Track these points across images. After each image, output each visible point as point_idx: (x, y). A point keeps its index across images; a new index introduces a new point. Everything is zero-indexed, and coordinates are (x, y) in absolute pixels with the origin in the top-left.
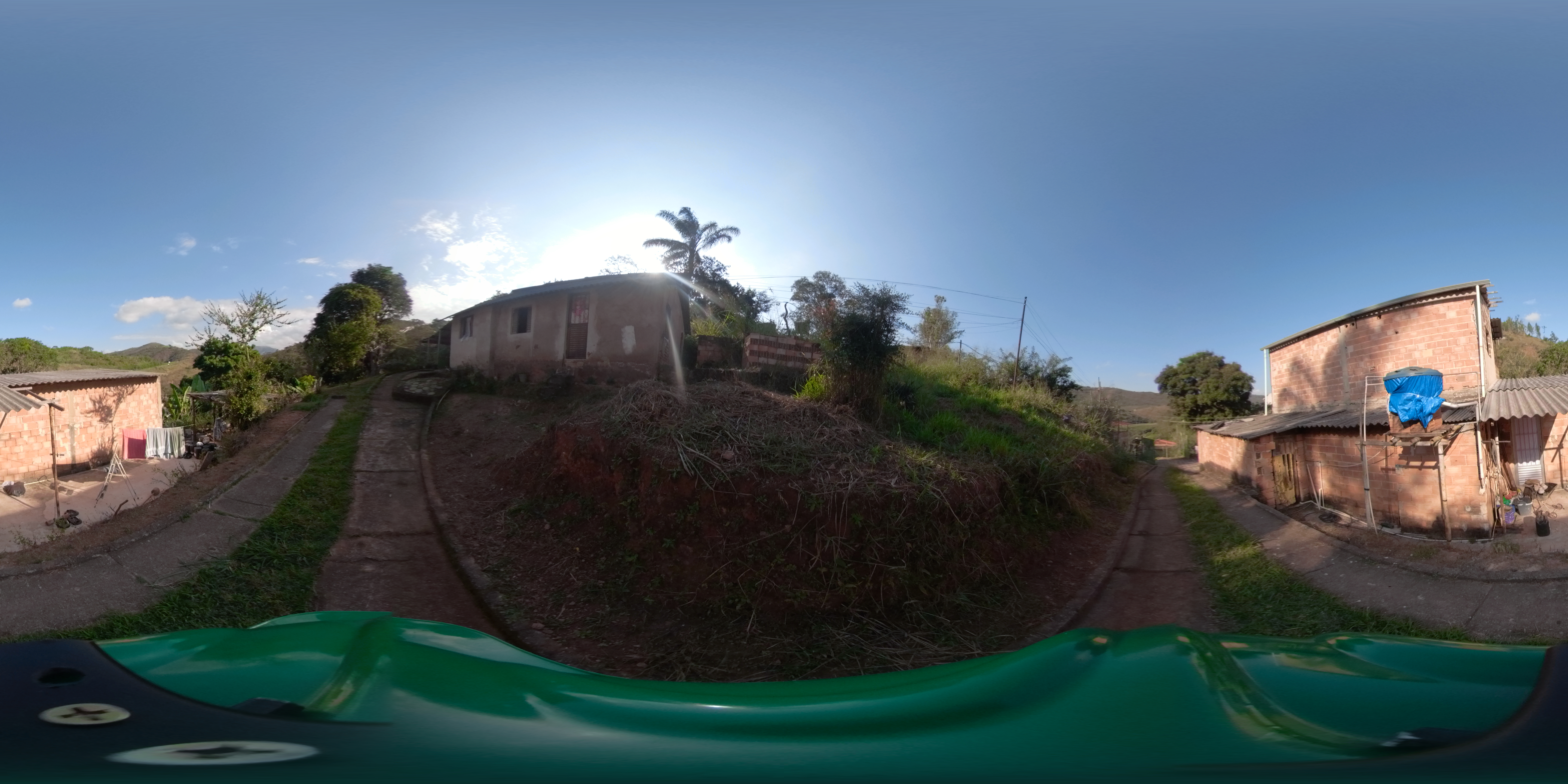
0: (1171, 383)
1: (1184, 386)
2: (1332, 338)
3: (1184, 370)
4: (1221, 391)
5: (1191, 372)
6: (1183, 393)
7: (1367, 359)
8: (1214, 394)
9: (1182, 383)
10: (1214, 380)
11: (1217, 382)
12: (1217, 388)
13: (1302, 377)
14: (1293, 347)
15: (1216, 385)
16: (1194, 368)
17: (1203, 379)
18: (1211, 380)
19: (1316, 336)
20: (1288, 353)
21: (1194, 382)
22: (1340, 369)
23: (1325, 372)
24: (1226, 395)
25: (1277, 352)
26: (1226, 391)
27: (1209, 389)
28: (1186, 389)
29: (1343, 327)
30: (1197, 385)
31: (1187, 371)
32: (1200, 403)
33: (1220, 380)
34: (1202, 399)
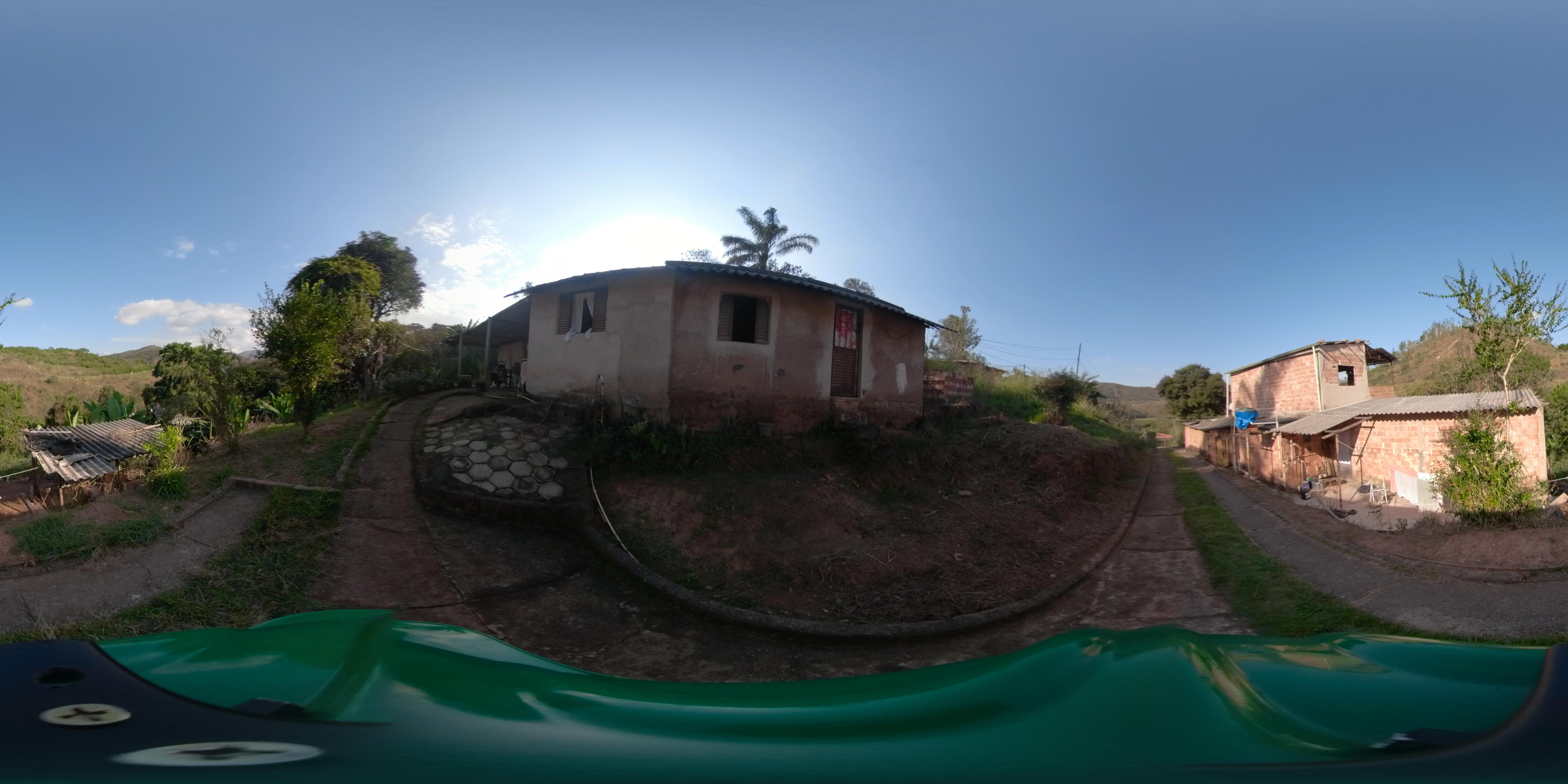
0: (1168, 389)
1: (1178, 392)
2: (1259, 371)
3: (1178, 380)
4: (1205, 396)
5: (1184, 382)
6: (1177, 397)
7: (1273, 388)
8: (1200, 399)
9: (1177, 390)
10: (1200, 388)
11: (1202, 390)
12: (1202, 394)
13: (1246, 395)
14: (1242, 374)
15: (1201, 392)
16: (1185, 378)
17: (1191, 387)
18: (1198, 388)
19: (1252, 370)
20: (1239, 378)
21: (1185, 389)
22: (1262, 392)
23: (1256, 393)
24: (1209, 399)
25: (1234, 376)
26: (1209, 396)
27: (1196, 395)
28: (1179, 394)
29: (1263, 366)
30: (1187, 391)
31: (1180, 381)
32: (1190, 405)
33: (1204, 389)
34: (1191, 402)
